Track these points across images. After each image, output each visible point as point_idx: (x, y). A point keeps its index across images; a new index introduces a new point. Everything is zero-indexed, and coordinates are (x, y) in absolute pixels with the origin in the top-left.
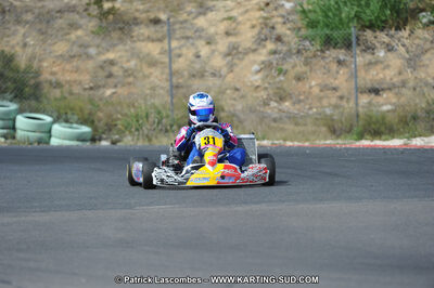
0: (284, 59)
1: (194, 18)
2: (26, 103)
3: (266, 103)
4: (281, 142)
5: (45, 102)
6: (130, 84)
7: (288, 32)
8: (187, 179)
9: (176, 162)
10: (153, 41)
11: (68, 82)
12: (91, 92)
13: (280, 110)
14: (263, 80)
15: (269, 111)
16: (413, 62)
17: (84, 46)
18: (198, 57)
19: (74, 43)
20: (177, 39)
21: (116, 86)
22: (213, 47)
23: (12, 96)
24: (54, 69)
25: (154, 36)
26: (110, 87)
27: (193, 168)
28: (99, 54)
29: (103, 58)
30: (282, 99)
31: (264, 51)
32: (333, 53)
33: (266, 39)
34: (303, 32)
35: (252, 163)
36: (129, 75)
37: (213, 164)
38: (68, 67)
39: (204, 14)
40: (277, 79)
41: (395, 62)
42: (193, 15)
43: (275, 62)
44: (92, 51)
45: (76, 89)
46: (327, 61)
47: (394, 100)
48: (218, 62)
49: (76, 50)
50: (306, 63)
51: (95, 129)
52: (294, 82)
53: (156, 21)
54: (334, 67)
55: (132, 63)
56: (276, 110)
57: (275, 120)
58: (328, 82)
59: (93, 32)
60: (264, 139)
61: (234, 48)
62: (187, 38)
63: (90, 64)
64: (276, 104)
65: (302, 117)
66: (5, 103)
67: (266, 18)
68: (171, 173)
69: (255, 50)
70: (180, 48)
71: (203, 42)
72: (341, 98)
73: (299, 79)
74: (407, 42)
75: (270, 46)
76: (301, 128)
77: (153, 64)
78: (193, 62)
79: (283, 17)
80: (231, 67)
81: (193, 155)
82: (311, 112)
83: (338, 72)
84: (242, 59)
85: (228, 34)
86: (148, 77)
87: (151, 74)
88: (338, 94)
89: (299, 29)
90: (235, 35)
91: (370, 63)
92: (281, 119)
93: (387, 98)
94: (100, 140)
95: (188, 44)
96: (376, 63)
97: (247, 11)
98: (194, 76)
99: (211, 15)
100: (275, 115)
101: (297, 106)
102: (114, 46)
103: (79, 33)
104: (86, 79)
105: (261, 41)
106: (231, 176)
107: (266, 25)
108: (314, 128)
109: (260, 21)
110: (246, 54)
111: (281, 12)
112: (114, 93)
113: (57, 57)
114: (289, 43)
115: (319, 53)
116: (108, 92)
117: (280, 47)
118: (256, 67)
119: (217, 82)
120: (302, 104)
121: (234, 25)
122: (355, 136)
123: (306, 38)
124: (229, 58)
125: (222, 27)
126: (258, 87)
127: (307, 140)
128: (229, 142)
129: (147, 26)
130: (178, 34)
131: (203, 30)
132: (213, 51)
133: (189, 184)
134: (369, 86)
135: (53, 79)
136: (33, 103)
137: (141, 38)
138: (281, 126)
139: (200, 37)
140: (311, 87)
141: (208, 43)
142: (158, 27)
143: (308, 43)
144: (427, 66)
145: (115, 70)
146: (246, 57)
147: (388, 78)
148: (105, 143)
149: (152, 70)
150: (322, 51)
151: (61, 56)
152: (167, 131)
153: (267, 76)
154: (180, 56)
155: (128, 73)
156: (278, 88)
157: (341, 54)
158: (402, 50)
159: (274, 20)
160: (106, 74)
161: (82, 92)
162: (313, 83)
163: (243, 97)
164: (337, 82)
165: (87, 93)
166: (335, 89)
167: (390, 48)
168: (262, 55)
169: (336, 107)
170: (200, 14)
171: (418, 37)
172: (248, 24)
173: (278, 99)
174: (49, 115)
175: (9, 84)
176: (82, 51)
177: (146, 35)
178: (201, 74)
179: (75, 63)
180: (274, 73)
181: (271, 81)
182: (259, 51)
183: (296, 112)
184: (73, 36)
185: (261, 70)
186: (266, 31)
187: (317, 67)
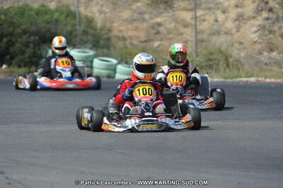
0: (274, 23)
2: (100, 51)
3: (260, 53)
4: (263, 79)
5: (112, 48)
6: (170, 39)
7: (277, 6)
10: (187, 10)
11: (130, 37)
12: (145, 44)
13: (270, 58)
14: (259, 37)
15: (263, 59)
17: (141, 13)
18: (216, 21)
19: (135, 11)
20: (203, 9)
21: (161, 40)
22: (227, 15)
23: (91, 46)
24: (122, 28)
25: (188, 7)
26: (158, 40)
28: (151, 18)
29: (153, 21)
30: (271, 50)
31: (260, 18)
33: (262, 10)
36: (170, 33)
38: (130, 27)
40: (269, 37)
43: (267, 25)
44: (147, 16)
45: (135, 42)
48: (230, 25)
49: (136, 16)
52: (280, 39)
55: (172, 25)
56: (267, 57)
57: (266, 64)
59: (147, 4)
60: (252, 76)
61: (240, 16)
62: (210, 9)
63: (145, 25)
64: (267, 54)
66: (87, 50)
69: (254, 18)
70: (205, 15)
71: (220, 12)
75: (265, 14)
77: (186, 25)
78: (213, 25)
80: (238, 29)
84: (245, 23)
85: (237, 6)
86: (182, 34)
90: (242, 7)
92: (270, 63)
95: (210, 13)
98: (214, 34)
100: (266, 61)
101: (281, 55)
102: (161, 13)
103: (139, 4)
104: (142, 36)
105: (259, 11)
110: (248, 19)
112: (160, 45)
113: (124, 20)
114: (277, 13)
116: (156, 44)
117: (271, 15)
118: (255, 29)
119: (229, 38)
121: (241, 1)
124: (237, 23)
125: (233, 2)
126: (255, 42)
130: (204, 6)
131: (220, 3)
132: (227, 18)
135: (120, 35)
136: (105, 51)
137: (179, 8)
138: (269, 68)
139: (218, 8)
141: (224, 12)
142: (191, 2)
145: (161, 29)
146: (249, 22)
149: (185, 30)
151: (127, 19)
153: (261, 35)
154: (204, 20)
155: (169, 31)
156: (268, 43)
160: (155, 32)
161: (138, 44)
163: (245, 48)
168: (259, 21)
173: (268, 50)
174: (116, 59)
175: (90, 38)
176: (139, 16)
177: (183, 6)
178: (218, 33)
179: (135, 24)
180: (266, 32)
181: (264, 38)
182: (257, 18)
183: (280, 58)
184: (134, 7)
185: (258, 30)
186: (262, 5)
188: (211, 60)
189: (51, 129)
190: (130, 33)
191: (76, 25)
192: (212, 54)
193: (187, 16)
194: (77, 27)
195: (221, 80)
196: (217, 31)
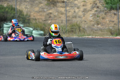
0: (99, 13)
1: (74, 1)
2: (26, 25)
3: (93, 25)
4: (95, 36)
5: (31, 24)
6: (55, 19)
7: (100, 5)
10: (62, 7)
11: (38, 19)
12: (45, 22)
13: (97, 28)
14: (93, 19)
15: (94, 28)
17: (43, 9)
18: (75, 12)
19: (40, 8)
20: (69, 7)
21: (52, 20)
22: (79, 9)
23: (22, 22)
24: (35, 15)
26: (50, 20)
28: (47, 11)
29: (48, 12)
30: (98, 24)
31: (93, 11)
32: (113, 11)
33: (94, 7)
34: (105, 5)
36: (56, 17)
38: (38, 14)
40: (97, 18)
43: (96, 14)
44: (45, 10)
45: (40, 21)
46: (111, 14)
48: (81, 14)
49: (41, 10)
50: (105, 14)
51: (45, 32)
52: (102, 19)
53: (63, 2)
54: (113, 15)
55: (56, 14)
56: (96, 27)
57: (96, 30)
58: (111, 20)
59: (46, 5)
60: (90, 35)
61: (85, 10)
62: (72, 7)
63: (45, 14)
65: (104, 30)
66: (20, 24)
67: (94, 1)
69: (91, 10)
70: (70, 9)
71: (76, 8)
72: (115, 24)
73: (103, 18)
75: (95, 9)
76: (103, 33)
77: (62, 14)
78: (73, 13)
79: (99, 1)
80: (84, 15)
83: (114, 17)
84: (87, 13)
85: (83, 6)
86: (60, 17)
89: (104, 5)
90: (85, 6)
92: (97, 30)
94: (46, 35)
95: (72, 9)
98: (73, 17)
99: (79, 0)
100: (96, 29)
101: (102, 26)
102: (51, 8)
103: (42, 5)
104: (43, 18)
105: (93, 8)
107: (94, 3)
109: (93, 2)
110: (88, 11)
112: (51, 22)
113: (36, 12)
114: (101, 8)
115: (109, 11)
116: (49, 22)
117: (98, 9)
118: (91, 15)
119: (80, 19)
120: (104, 26)
121: (85, 3)
122: (115, 35)
124: (84, 13)
125: (82, 4)
126: (91, 21)
127: (102, 36)
129: (61, 3)
130: (69, 5)
132: (79, 10)
135: (34, 18)
136: (28, 25)
137: (59, 6)
138: (97, 32)
139: (76, 6)
140: (106, 21)
141: (78, 8)
142: (64, 4)
143: (106, 8)
145: (52, 15)
150: (110, 11)
151: (37, 11)
152: (65, 33)
153: (94, 18)
154: (70, 12)
156: (97, 21)
157: (115, 12)
159: (97, 2)
160: (49, 16)
161: (42, 21)
162: (107, 20)
163: (87, 23)
164: (114, 20)
165: (43, 22)
166: (113, 22)
168: (93, 12)
169: (113, 27)
172: (89, 3)
173: (97, 24)
174: (32, 28)
175: (21, 19)
177: (61, 6)
178: (75, 17)
179: (40, 13)
180: (96, 17)
181: (95, 19)
183: (102, 28)
184: (40, 6)
185: (92, 16)
186: (94, 5)
187: (108, 15)
188: (72, 28)
189: (5, 58)
190: (38, 17)
191: (15, 14)
192: (73, 26)
193: (63, 10)
194: (16, 15)
195: (77, 37)
196: (75, 16)
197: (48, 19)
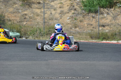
0: (77, 15)
3: (71, 28)
6: (31, 21)
7: (78, 8)
8: (54, 49)
9: (51, 43)
10: (38, 9)
11: (13, 20)
12: (20, 23)
14: (70, 22)
15: (72, 31)
16: (115, 18)
18: (51, 14)
19: (15, 8)
22: (56, 11)
24: (9, 16)
25: (39, 7)
26: (25, 22)
27: (56, 45)
29: (23, 13)
30: (76, 27)
31: (71, 13)
32: (91, 14)
34: (83, 8)
35: (72, 44)
37: (61, 44)
38: (13, 15)
39: (54, 1)
40: (75, 21)
41: (109, 18)
42: (50, 2)
43: (74, 16)
44: (20, 11)
45: (15, 22)
46: (89, 16)
47: (109, 29)
48: (57, 16)
49: (15, 10)
50: (83, 17)
51: (21, 34)
52: (79, 22)
53: (39, 3)
54: (91, 18)
55: (32, 15)
56: (74, 30)
57: (74, 33)
58: (89, 23)
59: (20, 5)
61: (62, 12)
63: (20, 15)
64: (74, 29)
65: (81, 33)
67: (72, 3)
68: (49, 47)
70: (46, 11)
71: (53, 10)
72: (93, 28)
73: (81, 21)
74: (113, 12)
75: (73, 11)
76: (80, 36)
77: (38, 15)
78: (50, 15)
79: (77, 3)
80: (61, 17)
81: (56, 42)
82: (84, 31)
83: (92, 20)
84: (64, 15)
85: (60, 7)
87: (37, 18)
88: (92, 26)
89: (81, 7)
90: (62, 8)
91: (102, 18)
93: (107, 28)
94: (22, 37)
95: (49, 10)
96: (104, 18)
97: (66, 1)
98: (50, 19)
99: (55, 2)
101: (80, 30)
102: (26, 10)
103: (16, 5)
104: (18, 19)
105: (70, 10)
106: (67, 48)
107: (72, 5)
108: (85, 36)
109: (70, 4)
110: (66, 13)
111: (76, 2)
112: (26, 23)
114: (78, 11)
116: (25, 23)
117: (76, 12)
118: (68, 18)
119: (57, 21)
120: (82, 29)
121: (62, 5)
123: (83, 10)
124: (61, 15)
125: (59, 5)
128: (66, 38)
129: (37, 4)
130: (46, 7)
131: (53, 6)
132: (56, 12)
133: (54, 50)
134: (102, 24)
135: (8, 19)
137: (35, 8)
138: (75, 35)
139: (52, 8)
140: (84, 24)
141: (55, 10)
142: (40, 5)
144: (119, 19)
145: (27, 17)
146: (66, 15)
147: (107, 22)
148: (24, 38)
149: (37, 17)
150: (88, 14)
151: (11, 12)
152: (42, 35)
153: (71, 20)
154: (46, 13)
155: (30, 18)
156: (75, 24)
157: (94, 15)
158: (111, 14)
159: (74, 4)
160: (24, 18)
161: (17, 23)
164: (92, 23)
166: (91, 25)
167: (108, 14)
168: (70, 14)
169: (92, 30)
170: (52, 1)
171: (116, 11)
172: (66, 5)
173: (75, 27)
176: (17, 11)
177: (36, 7)
178: (52, 19)
179: (15, 14)
180: (74, 19)
181: (73, 22)
182: (69, 13)
183: (80, 31)
184: (15, 6)
186: (72, 7)
187: (86, 18)
188: (50, 31)
190: (13, 18)
193: (38, 11)
197: (23, 20)
